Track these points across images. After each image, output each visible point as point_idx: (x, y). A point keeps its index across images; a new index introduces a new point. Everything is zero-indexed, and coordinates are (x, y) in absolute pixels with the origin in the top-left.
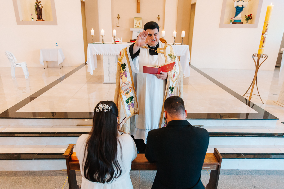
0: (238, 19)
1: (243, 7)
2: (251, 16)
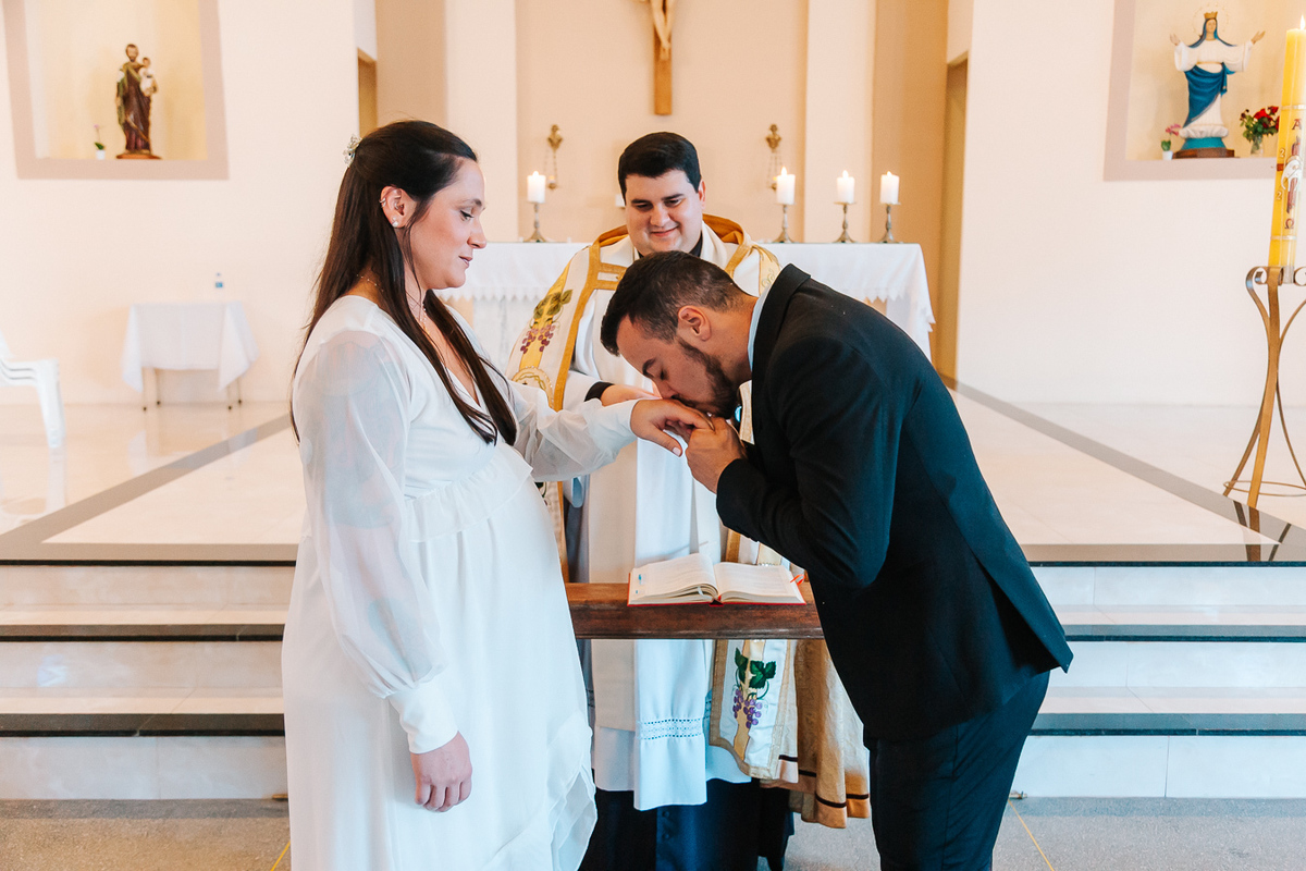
0: (1204, 136)
1: (1225, 72)
2: (1274, 118)
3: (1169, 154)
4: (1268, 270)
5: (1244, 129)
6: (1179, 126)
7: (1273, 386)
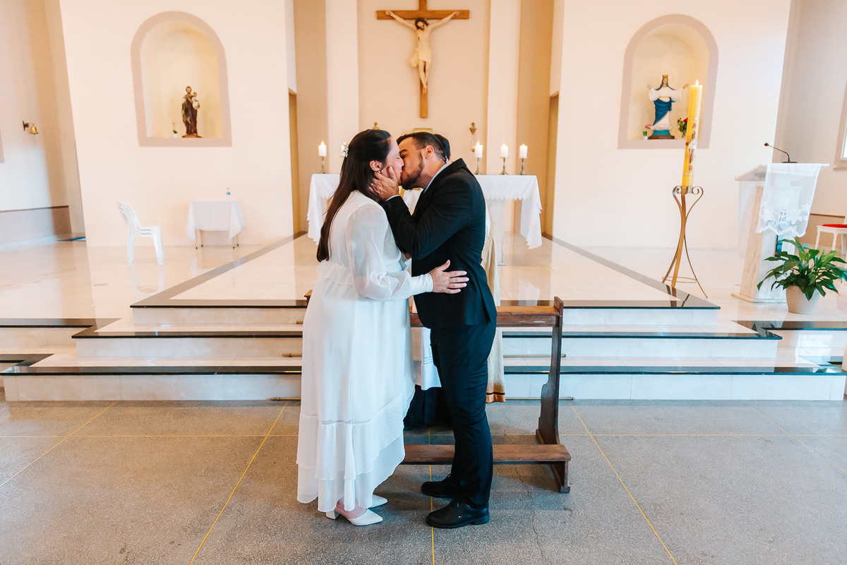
0: (661, 130)
3: (646, 137)
4: (681, 187)
5: (679, 126)
6: (650, 125)
7: (683, 237)
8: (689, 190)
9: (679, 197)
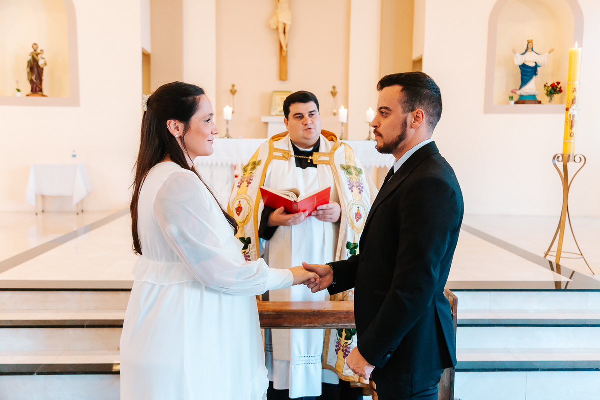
0: (528, 94)
1: (537, 66)
2: (559, 87)
3: (513, 102)
4: (563, 156)
5: (546, 92)
6: (517, 90)
7: (566, 209)
8: (571, 158)
9: (560, 165)
